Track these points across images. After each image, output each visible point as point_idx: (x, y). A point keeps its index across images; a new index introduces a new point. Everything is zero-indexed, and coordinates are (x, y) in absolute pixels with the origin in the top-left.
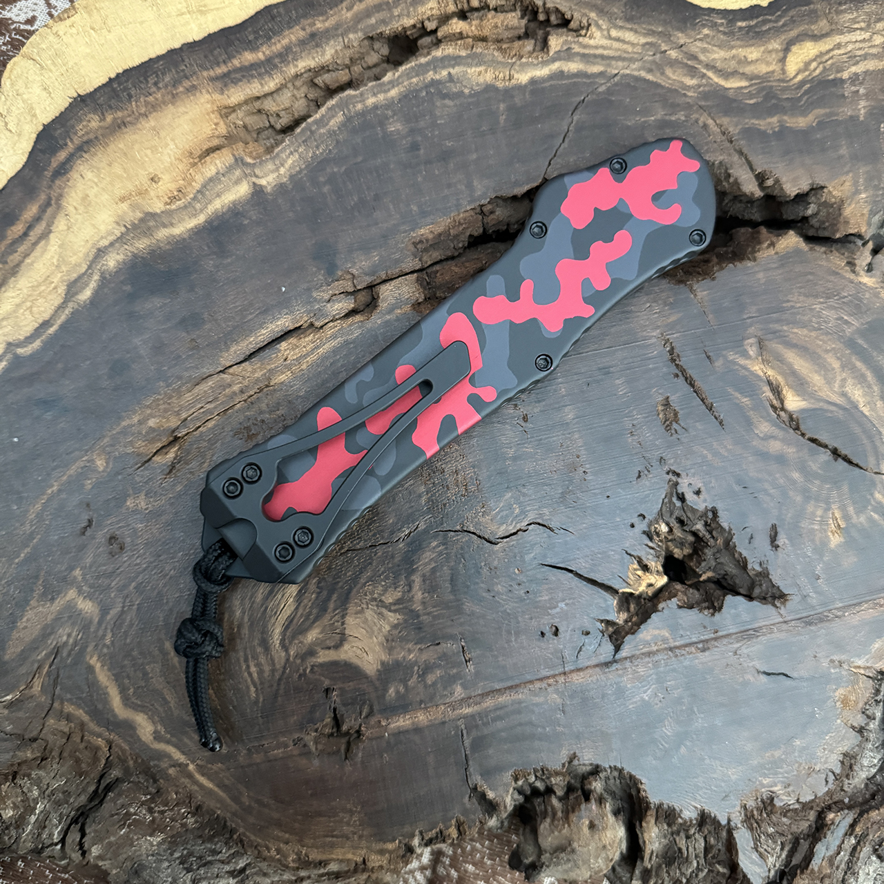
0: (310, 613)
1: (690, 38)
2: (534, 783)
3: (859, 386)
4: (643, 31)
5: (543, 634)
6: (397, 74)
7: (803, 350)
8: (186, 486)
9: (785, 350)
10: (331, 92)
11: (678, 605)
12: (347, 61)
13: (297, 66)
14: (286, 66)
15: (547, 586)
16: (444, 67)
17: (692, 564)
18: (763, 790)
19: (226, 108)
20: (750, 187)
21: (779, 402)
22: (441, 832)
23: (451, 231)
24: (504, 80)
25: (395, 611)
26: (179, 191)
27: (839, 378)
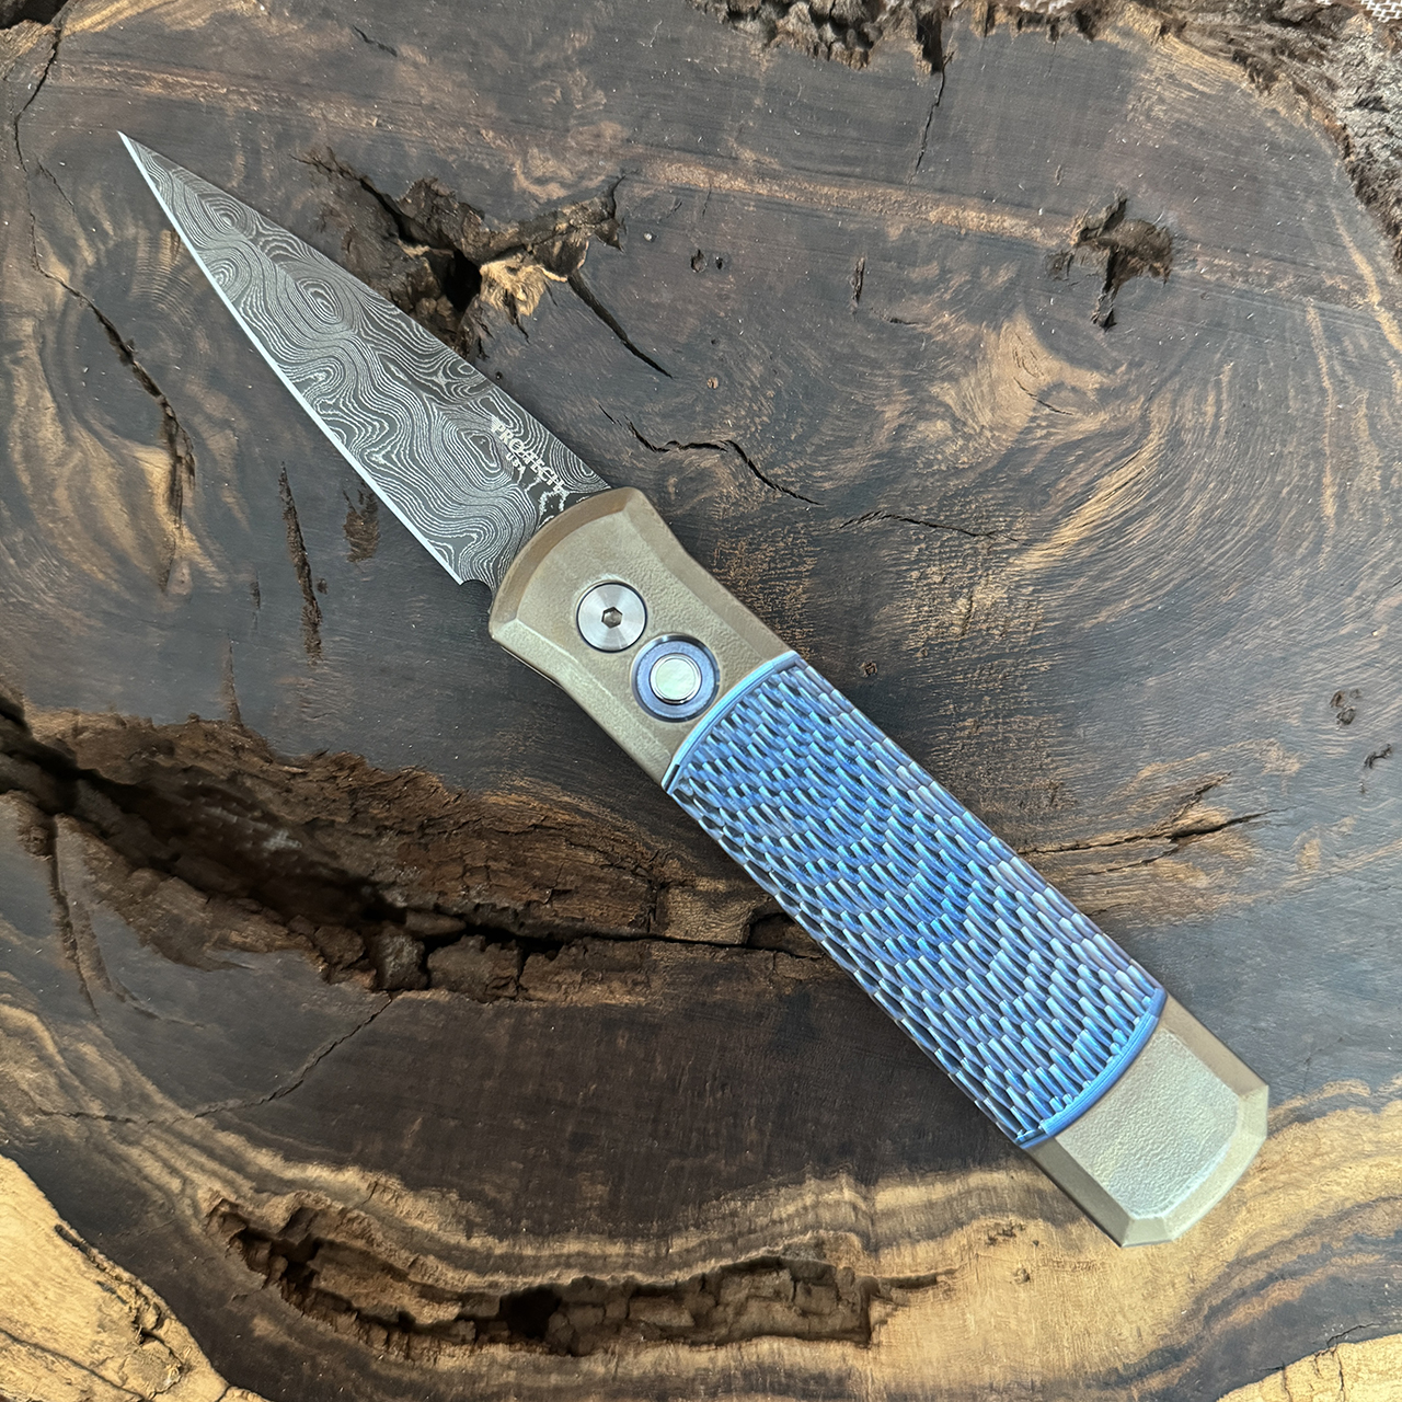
0: (1079, 460)
1: (58, 1121)
2: (836, 40)
3: (41, 443)
4: (128, 1167)
5: (720, 266)
6: (554, 1275)
7: (101, 538)
8: (1191, 755)
9: (131, 551)
10: (674, 1294)
11: (483, 218)
12: (627, 1329)
13: (712, 1360)
14: (728, 1369)
15: (678, 338)
16: (473, 1251)
17: (431, 279)
19: (857, 1344)
20: (68, 836)
21: (178, 473)
22: (1019, 25)
23: (579, 978)
24: (385, 1189)
25: (942, 404)
26: (993, 1241)
27: (67, 471)
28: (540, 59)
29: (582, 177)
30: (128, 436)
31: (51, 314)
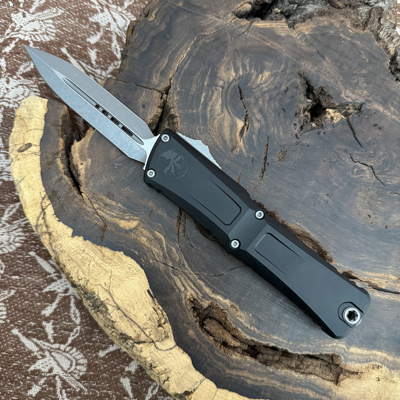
1: (159, 264)
3: (215, 109)
5: (380, 129)
6: (268, 343)
7: (222, 136)
9: (227, 140)
11: (332, 99)
12: (279, 363)
13: (299, 377)
14: (302, 380)
15: (366, 140)
16: (251, 330)
18: (354, 30)
21: (245, 128)
24: (234, 307)
26: (374, 368)
27: (219, 117)
28: (355, 72)
29: (356, 99)
30: (236, 115)
31: (228, 82)
